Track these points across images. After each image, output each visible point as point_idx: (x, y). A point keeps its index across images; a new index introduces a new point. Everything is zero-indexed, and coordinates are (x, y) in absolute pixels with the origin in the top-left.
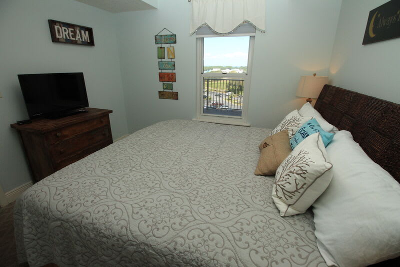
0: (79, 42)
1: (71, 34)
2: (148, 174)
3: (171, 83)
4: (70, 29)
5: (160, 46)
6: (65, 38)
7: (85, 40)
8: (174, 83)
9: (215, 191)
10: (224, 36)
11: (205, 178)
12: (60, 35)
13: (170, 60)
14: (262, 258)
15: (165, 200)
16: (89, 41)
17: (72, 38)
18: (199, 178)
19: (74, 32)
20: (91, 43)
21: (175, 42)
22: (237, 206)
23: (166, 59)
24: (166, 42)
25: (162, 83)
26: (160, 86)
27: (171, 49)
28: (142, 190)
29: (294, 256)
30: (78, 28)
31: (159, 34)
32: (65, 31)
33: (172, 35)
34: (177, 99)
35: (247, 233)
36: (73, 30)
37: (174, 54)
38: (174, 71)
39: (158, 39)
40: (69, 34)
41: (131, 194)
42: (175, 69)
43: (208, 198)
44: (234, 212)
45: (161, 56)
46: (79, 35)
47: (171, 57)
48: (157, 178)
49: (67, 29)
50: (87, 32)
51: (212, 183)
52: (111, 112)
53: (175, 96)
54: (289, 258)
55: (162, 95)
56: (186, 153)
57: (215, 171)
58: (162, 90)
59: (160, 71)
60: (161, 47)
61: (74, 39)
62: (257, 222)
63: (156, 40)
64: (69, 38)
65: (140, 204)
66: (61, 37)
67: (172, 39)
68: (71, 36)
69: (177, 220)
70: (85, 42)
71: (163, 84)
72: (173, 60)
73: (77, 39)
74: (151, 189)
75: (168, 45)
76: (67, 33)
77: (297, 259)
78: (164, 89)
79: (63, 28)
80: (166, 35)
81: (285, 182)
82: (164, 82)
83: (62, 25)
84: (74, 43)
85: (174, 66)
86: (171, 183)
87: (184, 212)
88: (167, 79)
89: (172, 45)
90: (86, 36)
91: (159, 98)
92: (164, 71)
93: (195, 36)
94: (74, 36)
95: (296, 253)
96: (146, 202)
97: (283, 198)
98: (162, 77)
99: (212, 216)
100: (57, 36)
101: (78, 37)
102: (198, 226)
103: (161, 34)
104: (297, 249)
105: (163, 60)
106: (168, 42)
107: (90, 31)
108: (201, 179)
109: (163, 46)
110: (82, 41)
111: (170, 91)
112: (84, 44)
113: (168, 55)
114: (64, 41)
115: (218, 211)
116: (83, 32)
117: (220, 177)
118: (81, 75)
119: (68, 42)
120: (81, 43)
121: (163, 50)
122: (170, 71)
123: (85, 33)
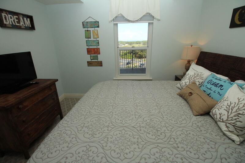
0: (23, 27)
1: (16, 20)
2: (80, 108)
3: (96, 55)
4: (15, 17)
5: (86, 29)
6: (11, 24)
7: (27, 25)
8: (98, 55)
9: (122, 111)
10: (133, 23)
11: (114, 104)
12: (7, 22)
13: (95, 39)
14: (152, 135)
15: (96, 120)
16: (30, 26)
17: (17, 24)
18: (111, 106)
19: (18, 19)
20: (32, 28)
21: (98, 27)
22: (135, 116)
23: (92, 39)
24: (91, 27)
25: (89, 55)
26: (88, 58)
27: (96, 31)
28: (80, 118)
29: (165, 131)
30: (21, 16)
31: (86, 21)
32: (11, 18)
33: (96, 22)
34: (102, 66)
35: (143, 127)
36: (17, 17)
37: (98, 35)
38: (98, 47)
39: (85, 25)
40: (14, 21)
41: (74, 121)
42: (99, 46)
43: (119, 115)
44: (135, 119)
45: (88, 37)
46: (23, 22)
47: (95, 37)
48: (87, 110)
49: (12, 17)
50: (29, 19)
51: (119, 106)
52: (57, 80)
53: (100, 64)
54: (164, 132)
55: (90, 64)
56: (100, 93)
57: (119, 100)
58: (90, 60)
59: (88, 47)
60: (88, 30)
61: (19, 25)
62: (146, 121)
63: (83, 25)
64: (14, 24)
65: (81, 125)
66: (8, 23)
67: (96, 24)
68: (16, 22)
69: (106, 129)
70: (27, 27)
71: (91, 56)
72: (97, 39)
73: (21, 25)
74: (85, 116)
75: (93, 29)
76: (12, 20)
77: (167, 131)
78: (91, 60)
79: (9, 16)
80: (91, 22)
81: (235, 121)
82: (91, 55)
83: (8, 13)
84: (19, 28)
85: (98, 43)
86: (96, 111)
87: (108, 124)
88: (93, 52)
89: (96, 29)
90: (28, 22)
91: (88, 66)
92: (90, 47)
93: (113, 23)
94: (19, 22)
95: (166, 129)
96: (84, 124)
97: (235, 131)
98: (89, 51)
99: (124, 123)
100: (5, 23)
101: (22, 23)
102: (118, 130)
103: (87, 21)
104: (166, 128)
105: (89, 39)
106: (93, 27)
107: (31, 18)
108: (113, 106)
109: (89, 29)
110: (25, 26)
111: (96, 60)
112: (27, 28)
113: (94, 36)
114: (11, 26)
115: (126, 120)
116: (25, 19)
117: (123, 103)
118: (29, 54)
119: (14, 27)
120: (24, 28)
121: (89, 32)
122: (96, 47)
123: (27, 20)
